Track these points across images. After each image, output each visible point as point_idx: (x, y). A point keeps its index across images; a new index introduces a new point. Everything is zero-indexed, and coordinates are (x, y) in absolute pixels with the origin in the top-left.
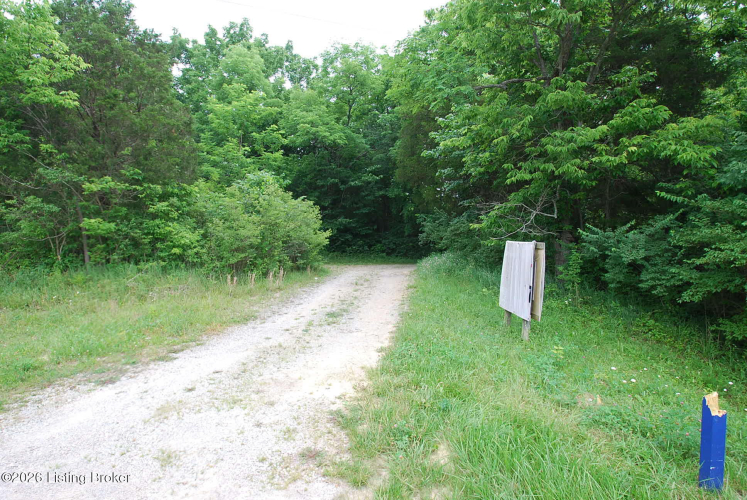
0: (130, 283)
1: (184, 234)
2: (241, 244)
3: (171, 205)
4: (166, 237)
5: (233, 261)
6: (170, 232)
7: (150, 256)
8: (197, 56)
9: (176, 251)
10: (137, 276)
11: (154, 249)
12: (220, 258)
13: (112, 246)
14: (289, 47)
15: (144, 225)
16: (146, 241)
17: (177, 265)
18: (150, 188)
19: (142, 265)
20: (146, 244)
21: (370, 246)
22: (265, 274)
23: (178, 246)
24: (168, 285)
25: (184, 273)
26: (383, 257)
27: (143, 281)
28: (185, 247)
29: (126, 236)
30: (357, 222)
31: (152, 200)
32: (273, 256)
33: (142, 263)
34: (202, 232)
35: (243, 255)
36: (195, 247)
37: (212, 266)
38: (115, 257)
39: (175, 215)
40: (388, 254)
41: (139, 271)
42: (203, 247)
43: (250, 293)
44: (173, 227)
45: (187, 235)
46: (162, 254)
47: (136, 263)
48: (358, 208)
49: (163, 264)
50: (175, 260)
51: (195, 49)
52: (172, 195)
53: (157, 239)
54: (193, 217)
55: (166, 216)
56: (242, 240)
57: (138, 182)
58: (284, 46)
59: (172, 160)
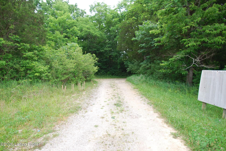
0: (13, 90)
1: (40, 67)
2: (66, 72)
3: (35, 54)
4: (32, 68)
5: (63, 79)
6: (34, 66)
7: (25, 77)
8: (43, 5)
9: (37, 74)
10: (17, 87)
11: (26, 74)
12: (57, 78)
13: (5, 73)
14: (76, 6)
15: (21, 63)
16: (22, 70)
17: (37, 81)
18: (24, 45)
19: (20, 81)
20: (22, 72)
21: (106, 72)
22: (77, 84)
23: (38, 72)
24: (33, 91)
25: (41, 84)
26: (110, 76)
27: (21, 89)
28: (41, 73)
29: (12, 67)
30: (102, 64)
31: (25, 51)
32: (79, 76)
33: (20, 80)
34: (49, 66)
35: (68, 76)
36: (46, 73)
37: (54, 81)
38: (6, 77)
39: (36, 58)
40: (112, 75)
41: (19, 84)
42: (49, 73)
43: (72, 93)
44: (35, 64)
45: (42, 68)
46: (30, 76)
47: (17, 80)
48: (103, 59)
49: (31, 80)
50: (36, 78)
51: (42, 3)
52: (35, 49)
53: (28, 69)
54: (44, 60)
55: (31, 58)
56: (67, 70)
57: (18, 42)
58: (74, 5)
59: (34, 33)
